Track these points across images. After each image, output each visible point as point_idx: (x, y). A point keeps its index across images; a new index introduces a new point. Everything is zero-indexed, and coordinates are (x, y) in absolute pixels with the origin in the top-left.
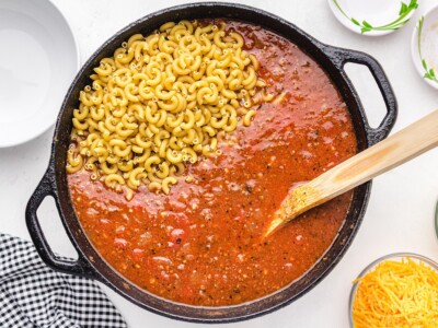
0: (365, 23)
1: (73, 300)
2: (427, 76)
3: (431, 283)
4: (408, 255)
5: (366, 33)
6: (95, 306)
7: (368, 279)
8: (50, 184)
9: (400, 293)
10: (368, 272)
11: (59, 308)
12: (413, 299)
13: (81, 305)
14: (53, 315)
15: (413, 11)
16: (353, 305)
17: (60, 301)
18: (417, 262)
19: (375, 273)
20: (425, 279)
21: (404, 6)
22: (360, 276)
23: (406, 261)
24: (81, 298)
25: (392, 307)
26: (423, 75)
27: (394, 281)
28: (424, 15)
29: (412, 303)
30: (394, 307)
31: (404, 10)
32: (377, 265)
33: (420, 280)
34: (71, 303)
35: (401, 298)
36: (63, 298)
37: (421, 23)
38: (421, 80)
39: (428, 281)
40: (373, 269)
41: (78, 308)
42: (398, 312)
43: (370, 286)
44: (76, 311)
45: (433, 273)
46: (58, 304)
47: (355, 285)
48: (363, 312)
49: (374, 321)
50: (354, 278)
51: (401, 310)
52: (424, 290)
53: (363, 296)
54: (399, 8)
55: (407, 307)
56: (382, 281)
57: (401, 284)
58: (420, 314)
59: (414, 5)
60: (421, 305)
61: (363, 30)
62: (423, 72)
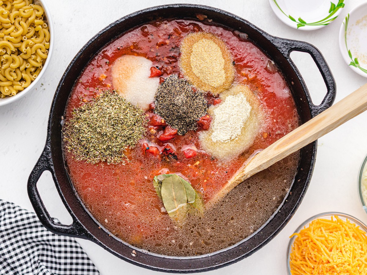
0: (300, 20)
1: (53, 254)
2: (352, 64)
3: (356, 238)
4: (336, 214)
5: (301, 28)
6: (72, 258)
7: (303, 234)
8: (47, 161)
9: (330, 246)
10: (303, 228)
11: (42, 261)
12: (341, 251)
13: (60, 258)
14: (37, 268)
15: (340, 9)
16: (290, 256)
17: (43, 255)
18: (344, 220)
19: (309, 229)
20: (351, 234)
21: (333, 5)
22: (296, 231)
23: (335, 219)
24: (60, 252)
25: (323, 257)
26: (349, 63)
27: (324, 236)
28: (350, 13)
29: (340, 254)
31: (333, 8)
32: (310, 222)
33: (347, 235)
34: (52, 256)
35: (331, 251)
36: (45, 252)
37: (347, 20)
38: (347, 67)
39: (353, 236)
40: (307, 226)
41: (58, 261)
42: (328, 262)
43: (304, 240)
44: (56, 263)
45: (357, 229)
46: (41, 258)
47: (292, 239)
48: (299, 262)
49: (308, 269)
51: (330, 260)
52: (350, 244)
53: (299, 249)
54: (329, 7)
55: (335, 258)
56: (314, 236)
57: (331, 238)
58: (346, 264)
59: (341, 4)
60: (347, 256)
61: (299, 25)
62: (349, 61)
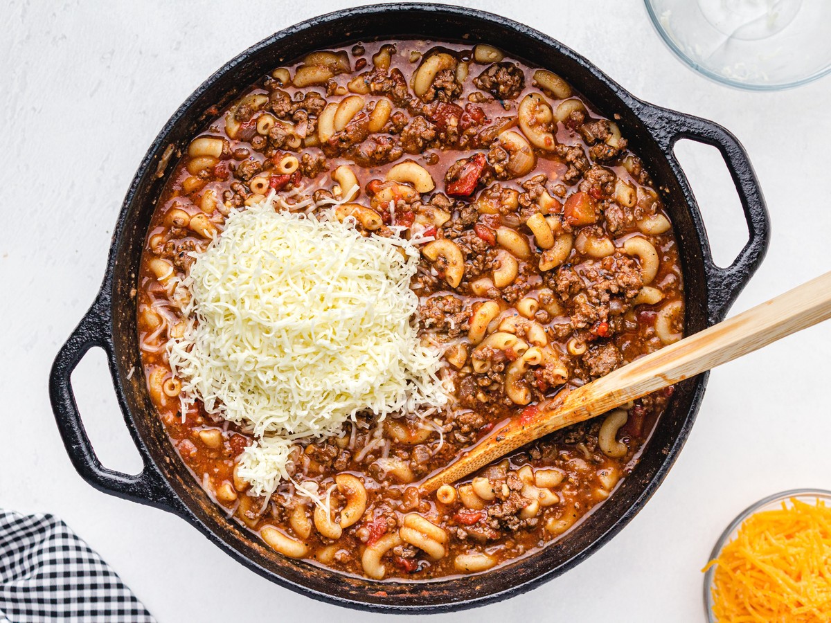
4: (794, 495)
7: (731, 556)
8: (101, 325)
9: (794, 568)
10: (727, 543)
12: (821, 575)
19: (739, 543)
22: (714, 554)
23: (790, 507)
25: (785, 600)
27: (777, 550)
29: (820, 581)
30: (790, 597)
32: (739, 527)
33: (825, 535)
35: (799, 578)
40: (734, 536)
42: (799, 604)
43: (735, 570)
47: (707, 574)
50: (704, 562)
51: (803, 600)
53: (728, 590)
55: (812, 592)
56: (755, 555)
57: (792, 550)
